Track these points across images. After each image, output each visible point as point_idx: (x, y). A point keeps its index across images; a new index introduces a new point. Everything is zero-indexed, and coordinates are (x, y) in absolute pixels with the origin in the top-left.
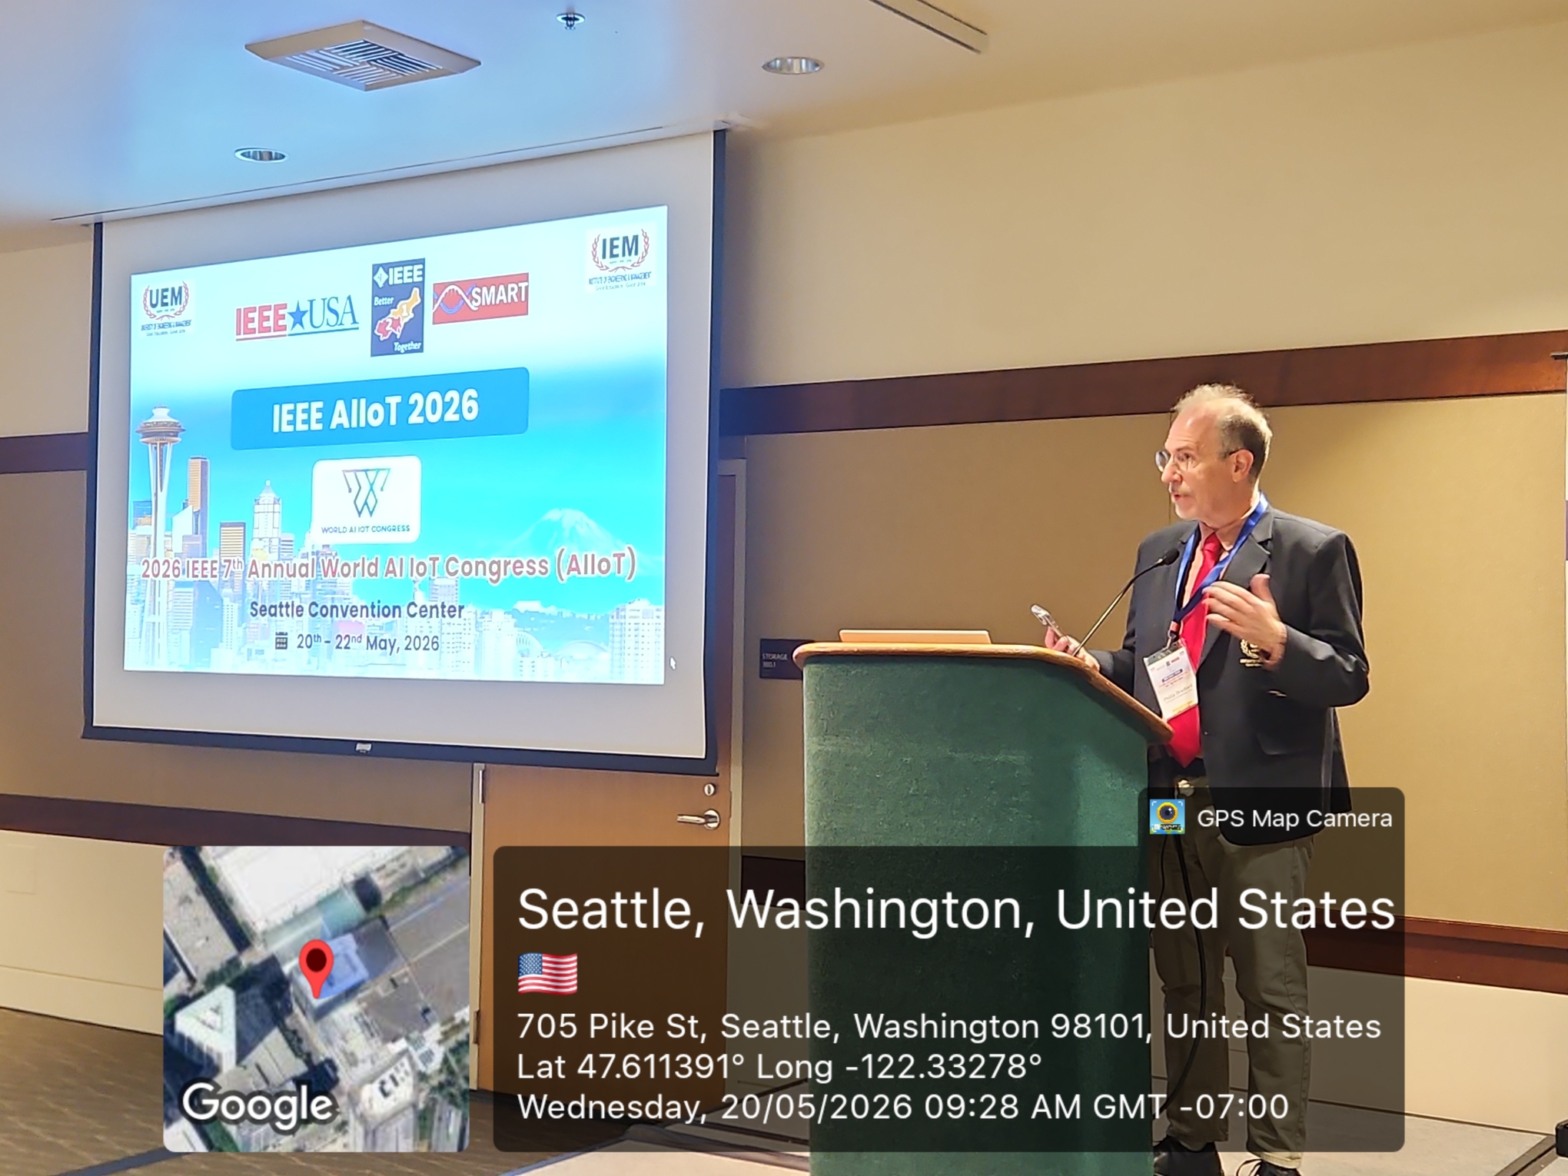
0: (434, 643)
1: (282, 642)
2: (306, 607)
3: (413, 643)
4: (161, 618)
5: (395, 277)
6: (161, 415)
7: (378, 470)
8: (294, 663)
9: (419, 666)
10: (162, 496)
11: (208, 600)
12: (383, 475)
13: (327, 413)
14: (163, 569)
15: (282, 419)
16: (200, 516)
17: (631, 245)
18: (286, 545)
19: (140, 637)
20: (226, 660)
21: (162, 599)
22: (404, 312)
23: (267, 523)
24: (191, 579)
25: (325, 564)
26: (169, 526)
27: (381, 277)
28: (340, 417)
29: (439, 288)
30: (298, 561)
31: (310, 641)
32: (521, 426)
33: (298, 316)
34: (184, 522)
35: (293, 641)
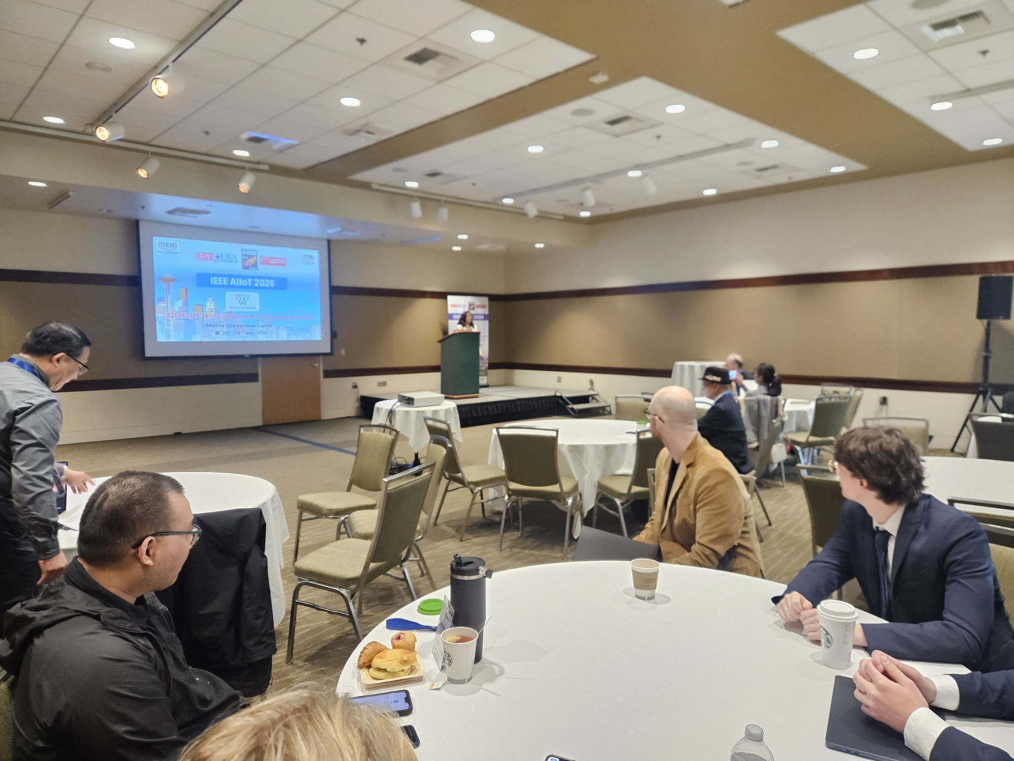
0: (265, 333)
1: (217, 333)
2: (225, 325)
3: (259, 333)
4: (172, 328)
5: (248, 253)
6: (169, 276)
7: (246, 295)
8: (222, 338)
9: (261, 338)
10: (169, 297)
11: (189, 324)
12: (247, 297)
13: (229, 281)
14: (171, 315)
15: (214, 281)
16: (186, 303)
18: (217, 311)
19: (163, 332)
20: (197, 338)
21: (172, 323)
23: (210, 305)
24: (182, 318)
25: (230, 315)
26: (173, 304)
27: (244, 252)
28: (233, 281)
30: (222, 315)
31: (227, 333)
34: (179, 303)
35: (221, 333)
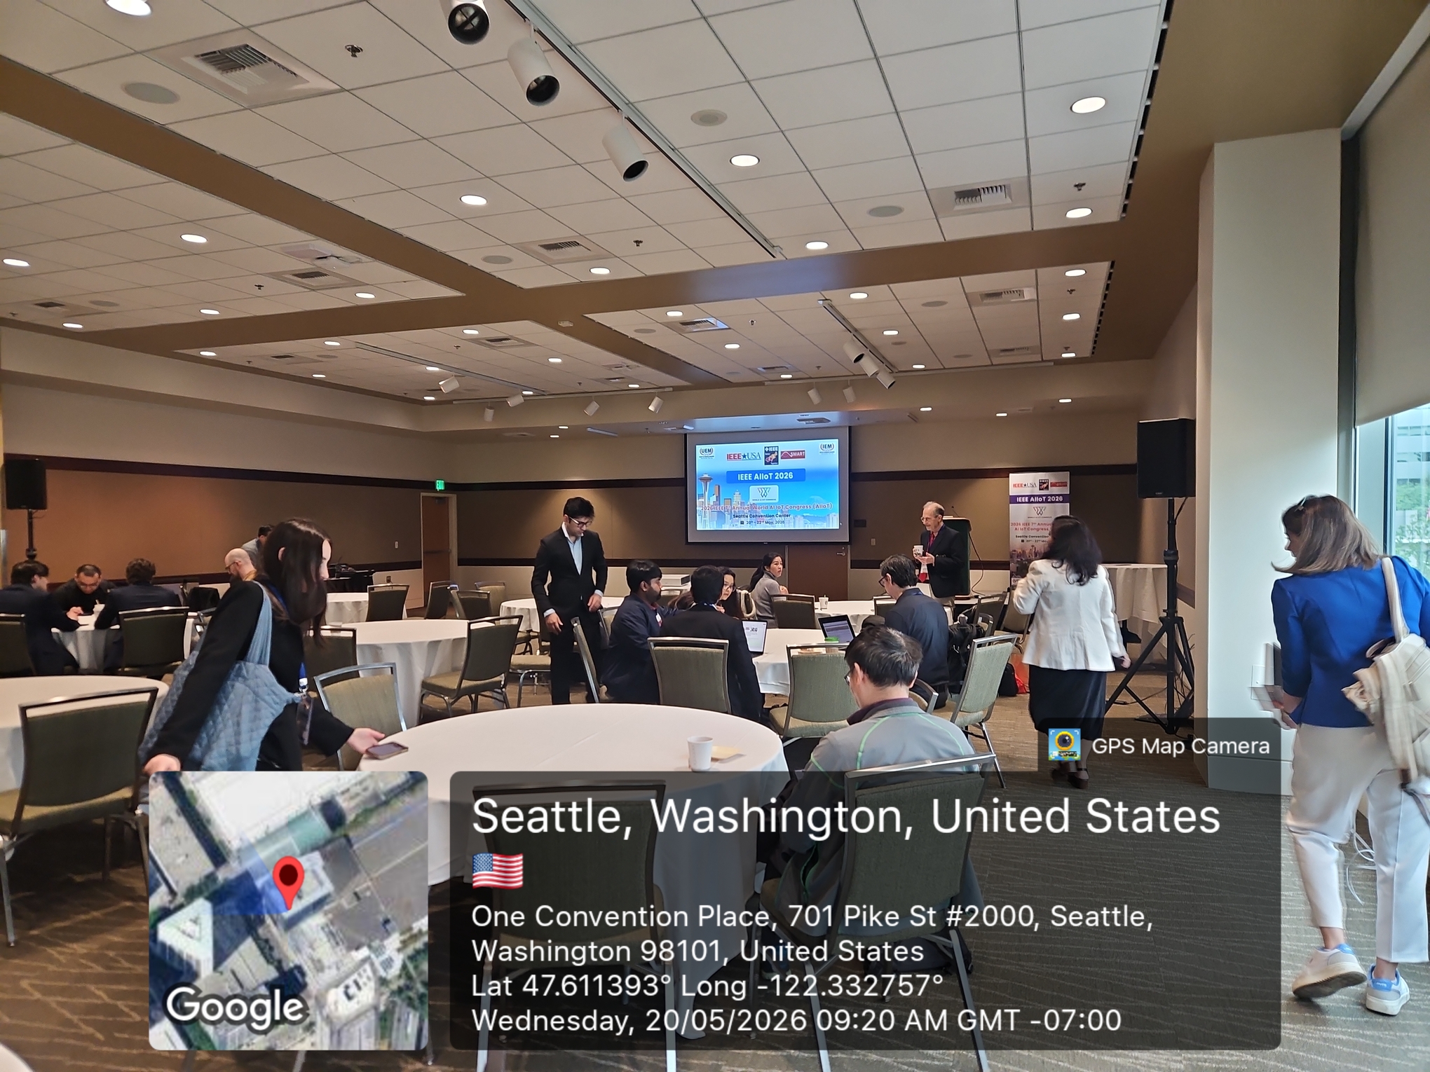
0: (783, 522)
1: (742, 523)
2: (749, 516)
3: (778, 522)
4: (707, 519)
5: (771, 450)
6: (706, 476)
8: (746, 527)
9: (779, 527)
10: (707, 493)
11: (721, 515)
12: (768, 490)
13: (753, 477)
14: (708, 508)
15: (741, 477)
16: (718, 498)
17: (829, 446)
18: (742, 503)
19: (701, 522)
20: (726, 527)
21: (707, 515)
22: (773, 456)
23: (737, 498)
24: (716, 510)
25: (753, 506)
26: (709, 499)
27: (767, 449)
28: (756, 477)
29: (782, 452)
30: (746, 507)
31: (750, 522)
32: (803, 479)
33: (744, 456)
34: (714, 498)
35: (745, 523)
